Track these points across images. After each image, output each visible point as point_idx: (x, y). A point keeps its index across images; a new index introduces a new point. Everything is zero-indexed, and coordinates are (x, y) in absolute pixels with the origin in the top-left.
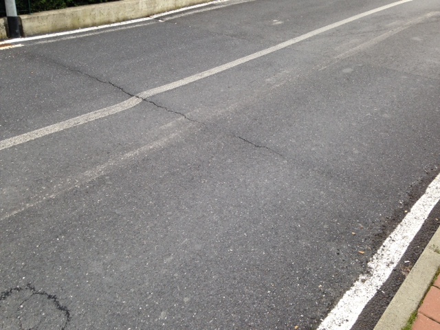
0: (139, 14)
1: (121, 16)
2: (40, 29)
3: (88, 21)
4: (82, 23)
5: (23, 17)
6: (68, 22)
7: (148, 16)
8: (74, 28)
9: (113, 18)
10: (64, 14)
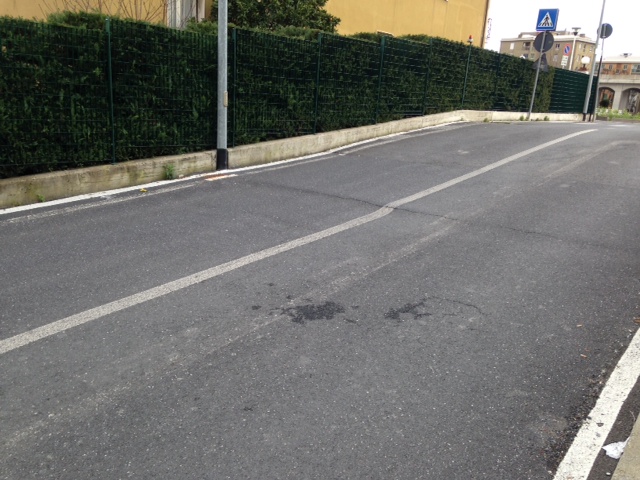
0: (317, 149)
1: (303, 151)
2: (241, 162)
3: (278, 155)
4: (273, 157)
5: (230, 150)
6: (263, 156)
7: (325, 151)
8: (266, 162)
9: (297, 154)
10: (260, 148)
